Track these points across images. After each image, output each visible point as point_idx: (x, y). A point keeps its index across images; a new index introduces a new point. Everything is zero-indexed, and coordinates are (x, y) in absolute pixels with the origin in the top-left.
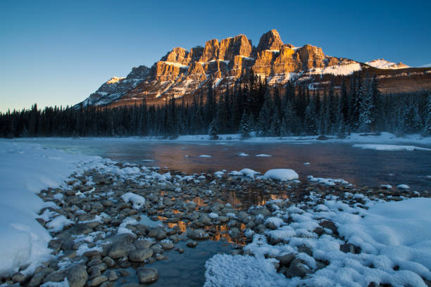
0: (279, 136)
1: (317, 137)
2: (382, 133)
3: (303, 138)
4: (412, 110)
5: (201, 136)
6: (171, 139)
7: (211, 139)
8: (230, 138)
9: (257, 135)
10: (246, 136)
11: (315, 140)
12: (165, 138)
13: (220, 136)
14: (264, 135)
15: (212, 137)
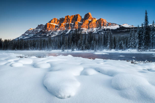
0: (83, 50)
1: (94, 51)
2: (112, 49)
3: (90, 51)
4: (121, 43)
5: (59, 50)
6: (49, 51)
7: (62, 51)
8: (68, 51)
9: (76, 50)
10: (73, 50)
11: (93, 52)
12: (47, 51)
13: (65, 50)
14: (78, 50)
15: (62, 50)
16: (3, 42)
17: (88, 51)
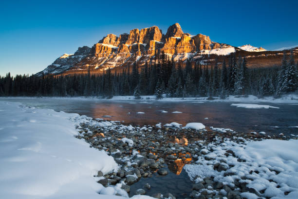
0: (181, 97)
1: (207, 98)
2: (249, 96)
3: (198, 98)
4: (268, 81)
5: (128, 97)
6: (107, 98)
7: (136, 99)
8: (149, 98)
9: (167, 97)
10: (159, 97)
11: (205, 100)
12: (104, 98)
13: (142, 97)
14: (172, 96)
15: (136, 97)
16: (13, 79)
17: (194, 98)
